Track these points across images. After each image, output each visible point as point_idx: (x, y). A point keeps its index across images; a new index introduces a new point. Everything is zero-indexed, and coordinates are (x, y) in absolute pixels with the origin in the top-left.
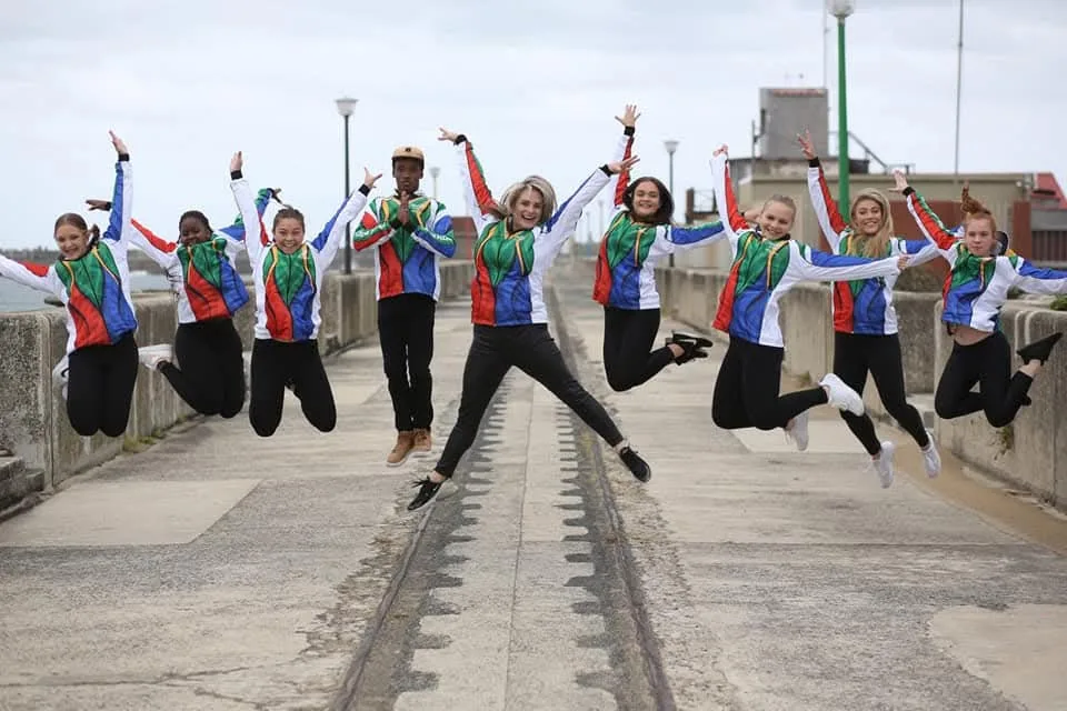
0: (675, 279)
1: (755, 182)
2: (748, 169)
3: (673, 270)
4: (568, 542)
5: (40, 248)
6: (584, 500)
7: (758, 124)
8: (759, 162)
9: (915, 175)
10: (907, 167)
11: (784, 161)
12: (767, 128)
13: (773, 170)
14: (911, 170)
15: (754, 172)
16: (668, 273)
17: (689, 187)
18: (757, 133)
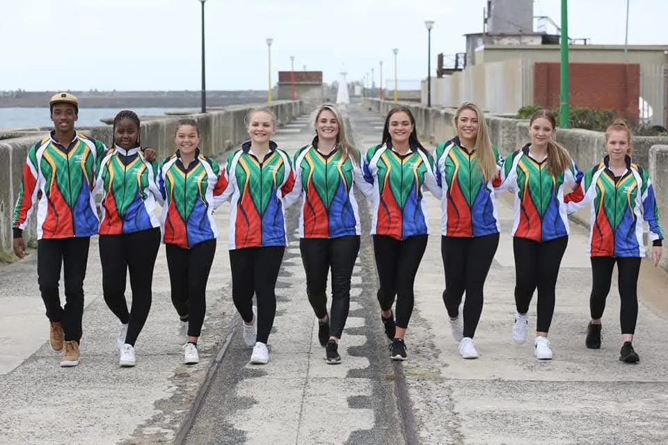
0: (432, 116)
1: (485, 49)
2: (480, 41)
3: (430, 109)
4: (351, 379)
5: (20, 90)
6: (366, 322)
7: (486, 11)
8: (487, 36)
9: (590, 45)
10: (585, 40)
11: (503, 36)
12: (492, 14)
13: (496, 42)
14: (588, 43)
15: (484, 43)
16: (426, 111)
17: (440, 53)
18: (486, 16)
